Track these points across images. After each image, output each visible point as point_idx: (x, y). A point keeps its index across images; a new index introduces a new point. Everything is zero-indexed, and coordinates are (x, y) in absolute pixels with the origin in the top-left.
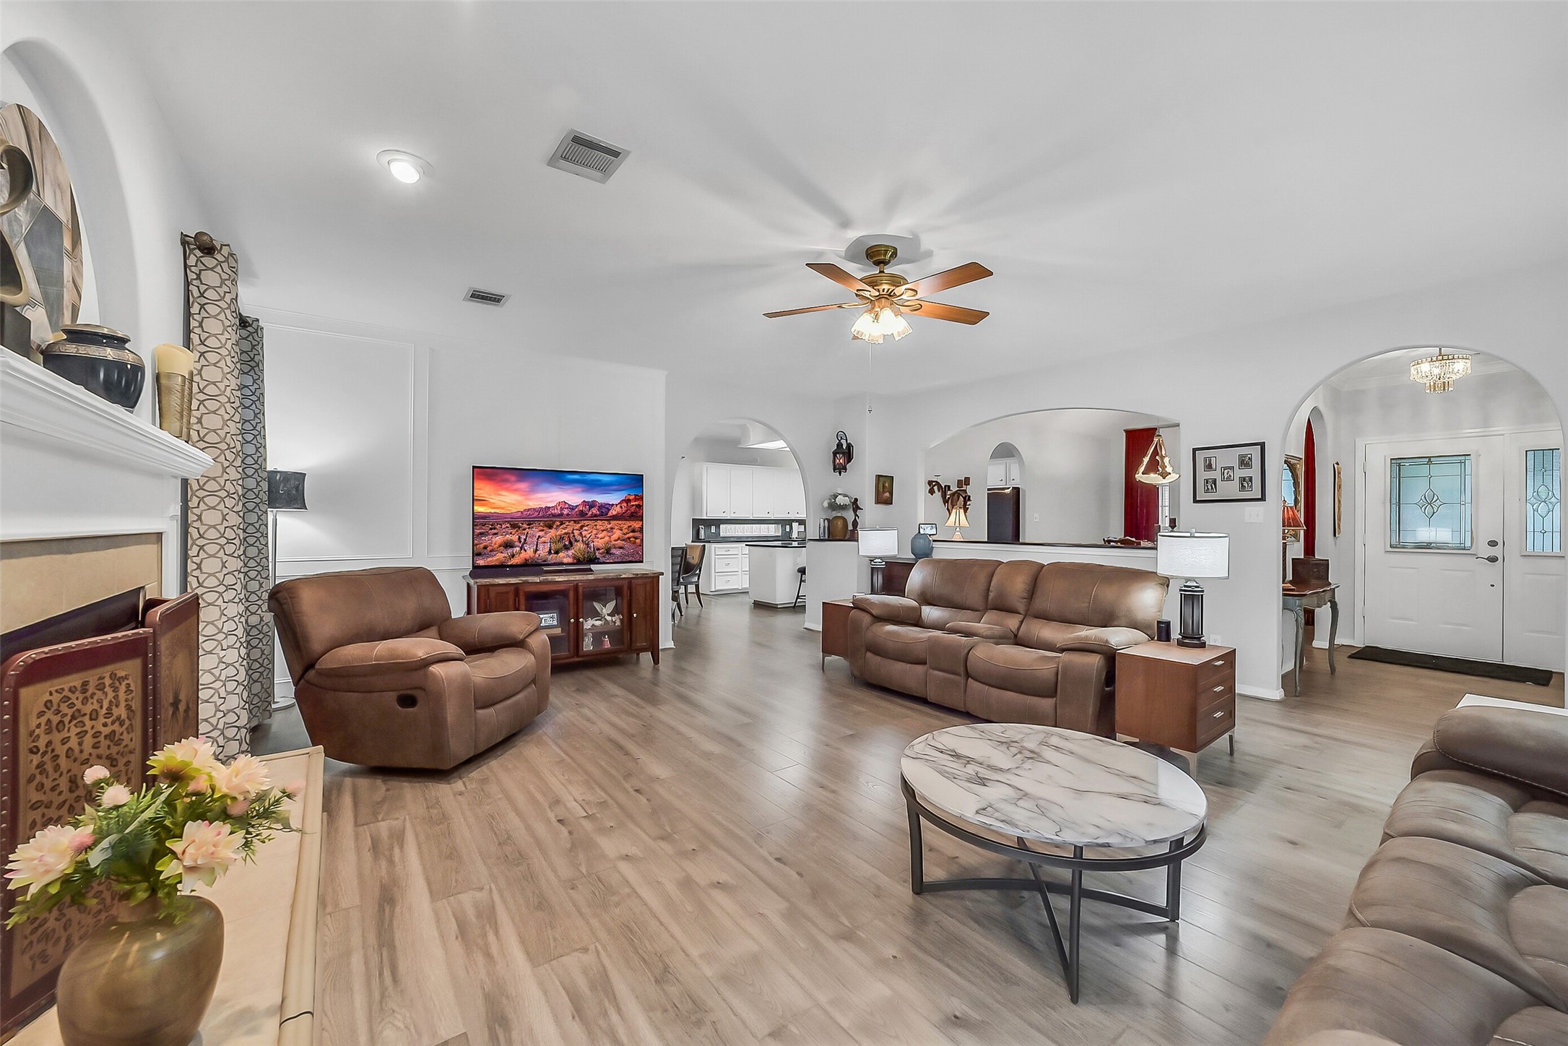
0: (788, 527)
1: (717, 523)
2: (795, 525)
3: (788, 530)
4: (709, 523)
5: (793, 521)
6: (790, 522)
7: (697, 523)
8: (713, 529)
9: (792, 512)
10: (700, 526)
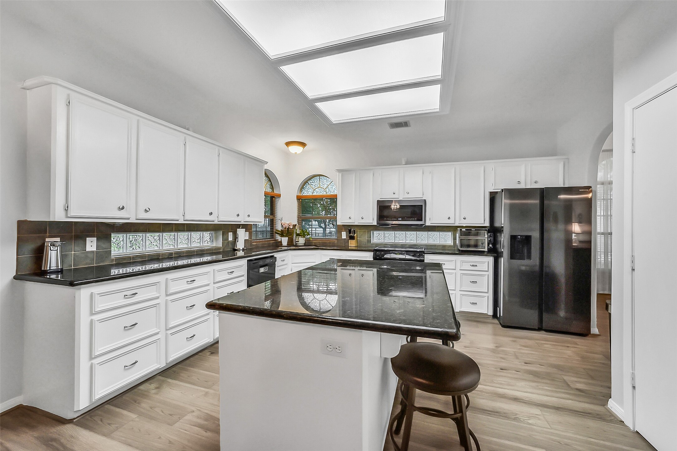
0: (230, 235)
1: (103, 230)
2: (241, 232)
3: (231, 238)
5: (238, 226)
6: (234, 228)
7: (36, 232)
8: (91, 245)
9: (238, 215)
10: (47, 240)
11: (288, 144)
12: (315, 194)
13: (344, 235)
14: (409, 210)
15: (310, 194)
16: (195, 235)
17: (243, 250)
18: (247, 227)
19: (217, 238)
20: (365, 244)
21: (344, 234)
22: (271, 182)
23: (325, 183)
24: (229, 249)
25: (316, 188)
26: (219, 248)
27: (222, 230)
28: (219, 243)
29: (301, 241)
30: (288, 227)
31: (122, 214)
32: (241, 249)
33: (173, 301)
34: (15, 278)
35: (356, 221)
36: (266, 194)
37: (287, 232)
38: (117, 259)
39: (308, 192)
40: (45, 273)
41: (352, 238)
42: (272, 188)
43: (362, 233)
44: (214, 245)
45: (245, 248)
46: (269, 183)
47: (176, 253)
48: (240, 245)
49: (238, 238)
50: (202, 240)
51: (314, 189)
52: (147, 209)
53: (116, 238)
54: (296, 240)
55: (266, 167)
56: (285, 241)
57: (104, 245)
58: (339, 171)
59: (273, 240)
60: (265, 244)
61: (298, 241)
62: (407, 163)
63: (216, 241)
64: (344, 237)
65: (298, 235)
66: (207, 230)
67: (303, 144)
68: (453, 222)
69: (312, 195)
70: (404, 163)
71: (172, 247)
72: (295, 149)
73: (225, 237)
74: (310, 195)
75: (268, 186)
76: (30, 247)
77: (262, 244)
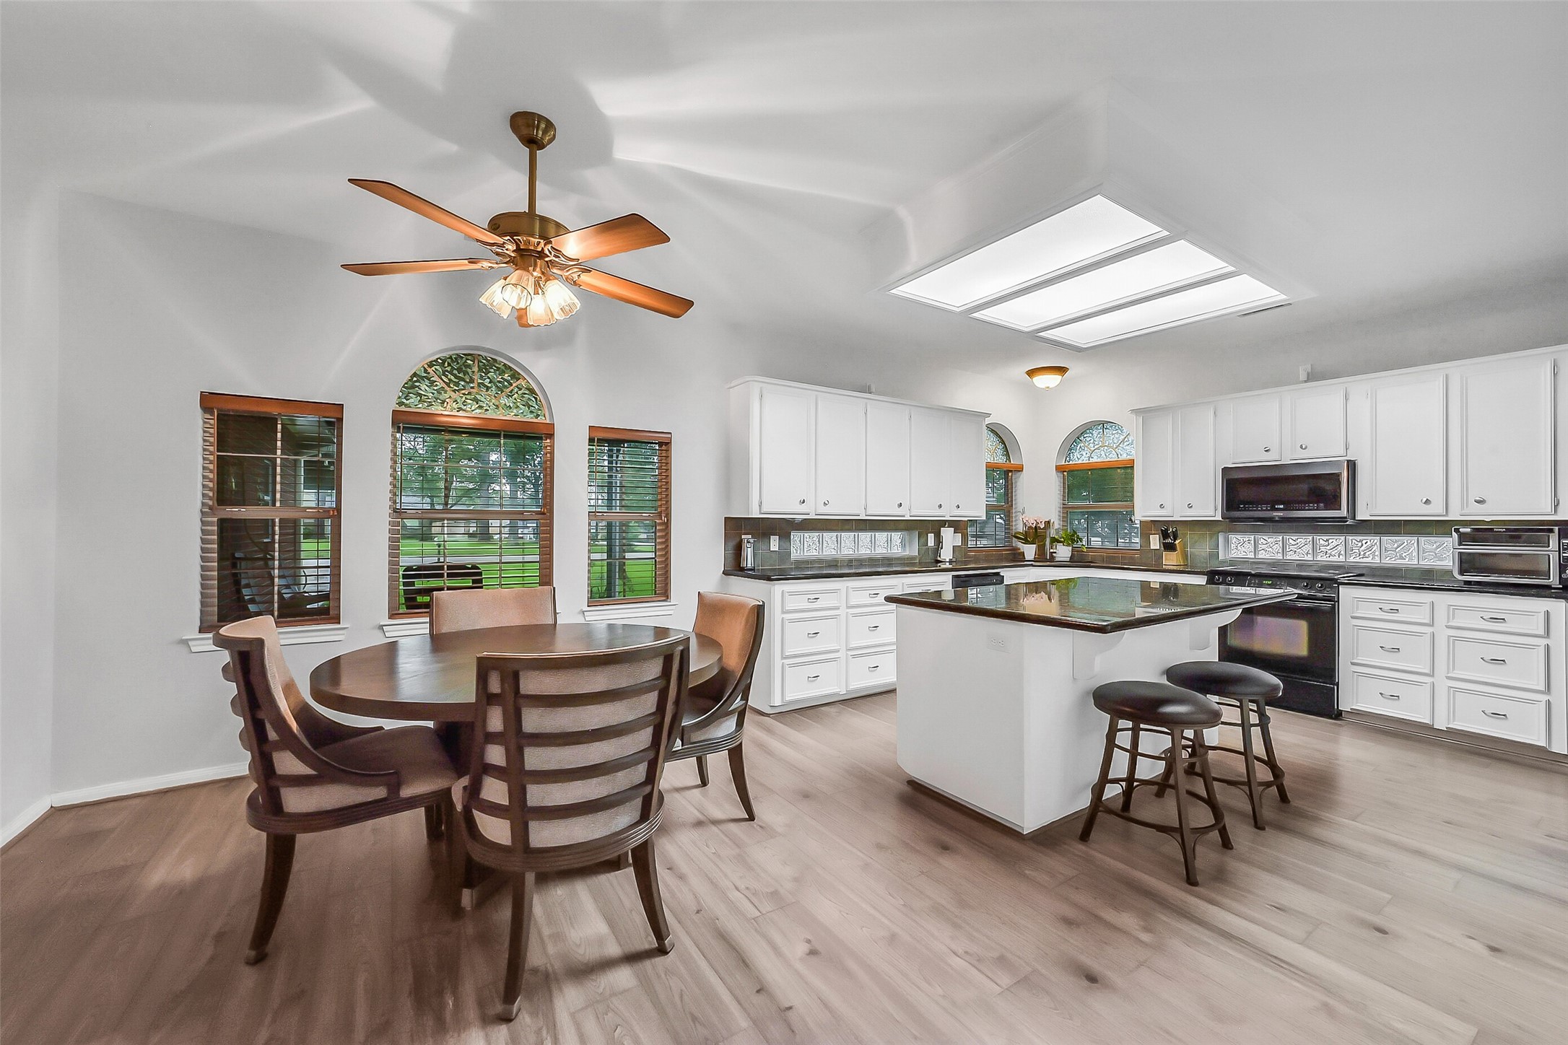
0: (931, 537)
1: (783, 527)
2: (947, 533)
3: (931, 542)
4: (765, 528)
5: (943, 523)
6: (936, 526)
7: (737, 529)
8: (774, 544)
9: (940, 506)
10: (743, 537)
11: (1031, 373)
12: (1095, 459)
13: (1155, 542)
14: (1304, 487)
15: (1084, 460)
16: (881, 536)
17: (951, 562)
18: (957, 526)
19: (911, 542)
20: (1202, 560)
21: (1155, 539)
22: (1003, 442)
23: (1112, 437)
24: (929, 559)
25: (1096, 447)
26: (913, 558)
27: (917, 529)
28: (913, 550)
29: (1063, 552)
30: (1035, 525)
31: (803, 509)
32: (948, 560)
33: (855, 615)
34: (725, 573)
35: (1176, 511)
36: (991, 468)
37: (1035, 534)
38: (797, 562)
39: (1081, 457)
40: (742, 569)
41: (1170, 547)
42: (1007, 455)
43: (1196, 537)
44: (907, 553)
45: (954, 560)
46: (1001, 446)
47: (857, 560)
48: (946, 554)
49: (942, 542)
50: (889, 544)
51: (1093, 449)
52: (826, 502)
53: (795, 536)
54: (1052, 550)
55: (988, 421)
56: (1030, 551)
57: (785, 545)
58: (1136, 412)
59: (1007, 550)
60: (992, 555)
61: (1055, 553)
62: (1312, 377)
63: (910, 547)
64: (1155, 544)
65: (1054, 540)
66: (896, 530)
67: (1061, 370)
68: (1441, 510)
69: (1087, 462)
70: (1303, 376)
71: (851, 553)
72: (1047, 381)
73: (923, 540)
74: (1084, 462)
75: (1000, 452)
76: (732, 544)
77: (986, 556)
